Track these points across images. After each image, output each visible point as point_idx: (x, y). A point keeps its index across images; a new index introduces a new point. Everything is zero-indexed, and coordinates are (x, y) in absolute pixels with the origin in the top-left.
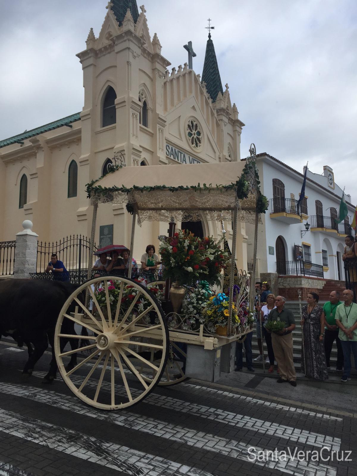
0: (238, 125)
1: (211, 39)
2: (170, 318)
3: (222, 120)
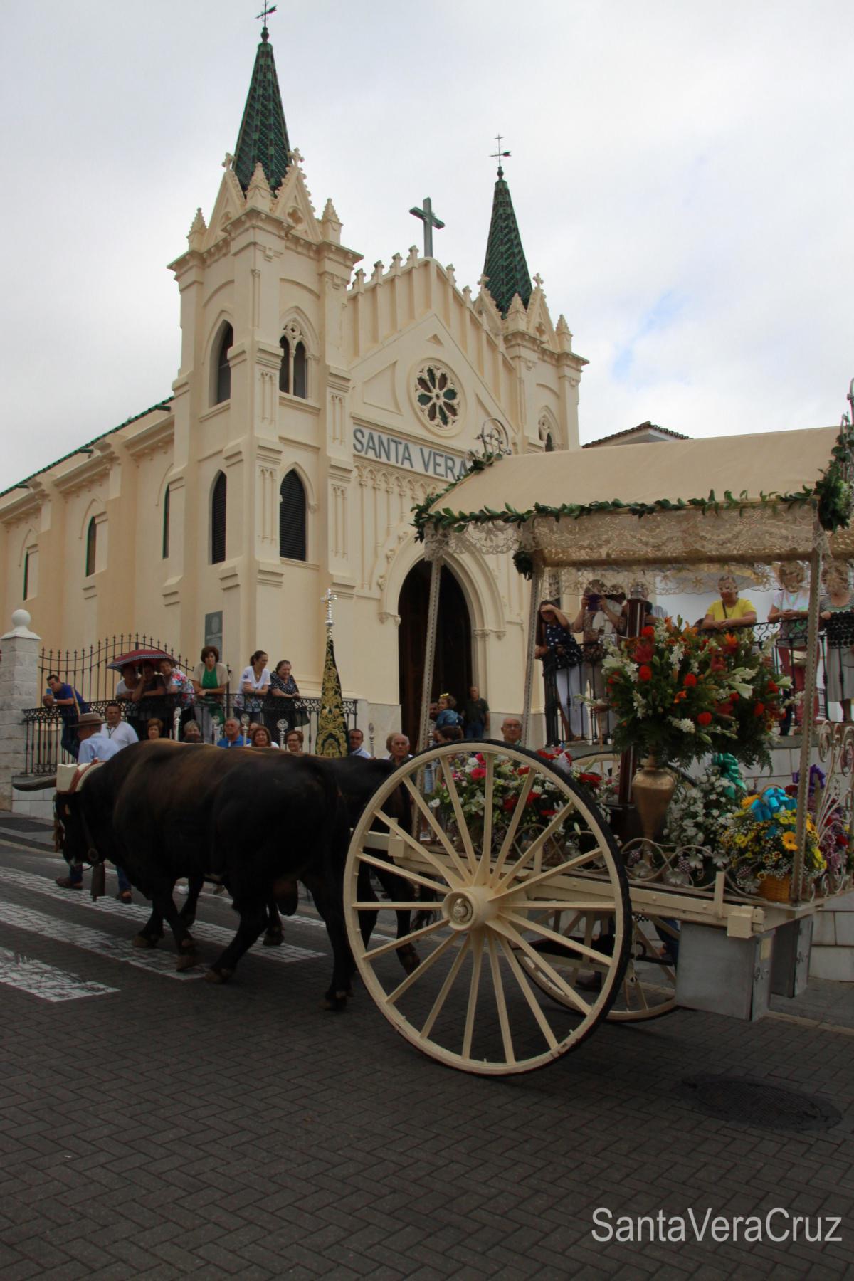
0: (570, 363)
1: (504, 178)
3: (519, 357)
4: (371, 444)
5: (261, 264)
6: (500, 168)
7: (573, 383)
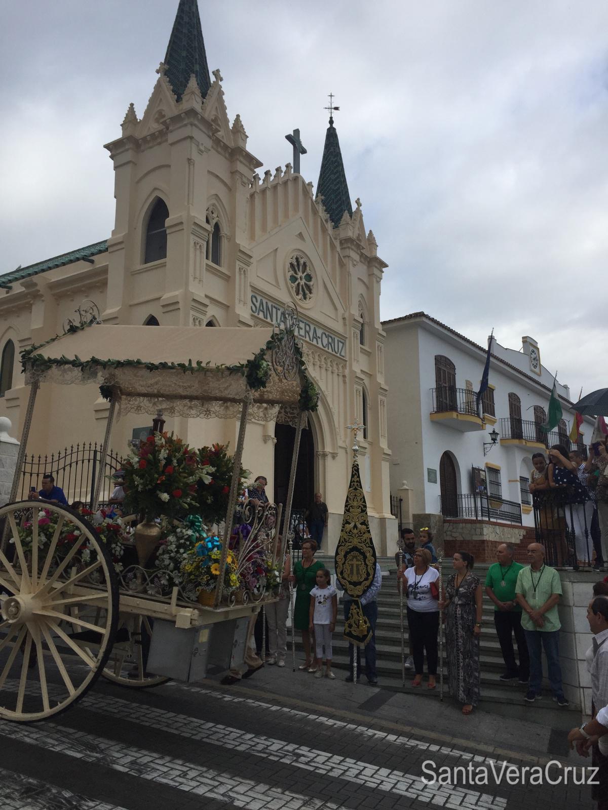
0: (376, 265)
1: (334, 125)
2: (130, 575)
3: (349, 257)
4: (261, 308)
5: (195, 156)
6: (331, 118)
7: (378, 279)
